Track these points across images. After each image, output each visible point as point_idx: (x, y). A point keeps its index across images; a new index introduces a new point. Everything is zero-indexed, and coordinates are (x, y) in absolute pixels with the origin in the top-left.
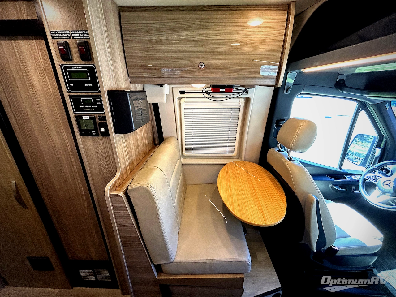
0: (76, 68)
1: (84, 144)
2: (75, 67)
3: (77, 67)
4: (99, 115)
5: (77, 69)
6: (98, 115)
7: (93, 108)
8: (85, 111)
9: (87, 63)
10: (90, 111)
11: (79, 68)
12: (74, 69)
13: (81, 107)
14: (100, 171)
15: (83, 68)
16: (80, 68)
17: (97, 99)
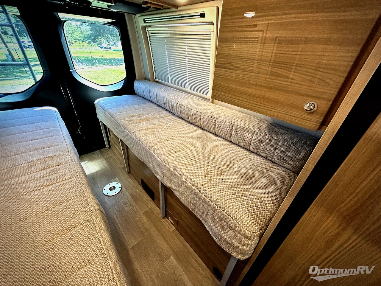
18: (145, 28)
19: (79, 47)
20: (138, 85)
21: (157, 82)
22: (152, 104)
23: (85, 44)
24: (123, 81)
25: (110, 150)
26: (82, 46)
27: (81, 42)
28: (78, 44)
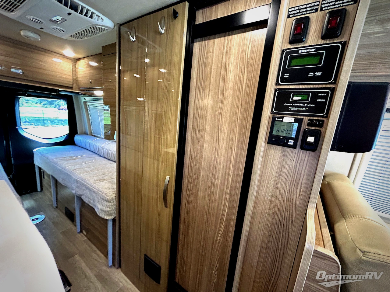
0: (305, 51)
1: (266, 154)
2: (304, 49)
3: (308, 50)
4: (311, 118)
5: (308, 52)
6: (309, 118)
7: (306, 107)
8: (291, 111)
9: (328, 42)
10: (298, 111)
11: (311, 50)
12: (301, 53)
13: (287, 104)
14: (272, 197)
15: (317, 49)
16: (314, 50)
17: (320, 95)
18: (85, 103)
19: (31, 107)
20: (77, 138)
21: (95, 136)
22: (87, 151)
23: (38, 105)
24: (66, 135)
25: (41, 193)
26: (35, 107)
27: (34, 103)
28: (31, 105)
